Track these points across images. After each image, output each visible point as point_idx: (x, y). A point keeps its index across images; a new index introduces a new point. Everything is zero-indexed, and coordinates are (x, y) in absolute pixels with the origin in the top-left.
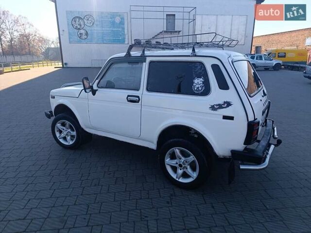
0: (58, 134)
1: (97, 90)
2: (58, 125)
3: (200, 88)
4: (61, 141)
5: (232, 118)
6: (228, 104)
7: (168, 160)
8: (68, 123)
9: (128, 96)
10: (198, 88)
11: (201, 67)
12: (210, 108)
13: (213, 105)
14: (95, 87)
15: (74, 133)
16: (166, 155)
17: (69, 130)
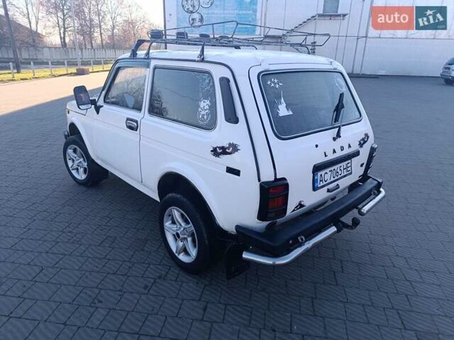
0: (70, 163)
1: (102, 106)
2: (70, 151)
3: (205, 117)
4: (74, 172)
5: (237, 172)
6: (235, 148)
7: (167, 224)
8: (78, 149)
9: (128, 119)
10: (203, 115)
11: (210, 81)
12: (212, 151)
13: (215, 146)
14: (101, 102)
15: (85, 164)
16: (165, 216)
17: (82, 160)
